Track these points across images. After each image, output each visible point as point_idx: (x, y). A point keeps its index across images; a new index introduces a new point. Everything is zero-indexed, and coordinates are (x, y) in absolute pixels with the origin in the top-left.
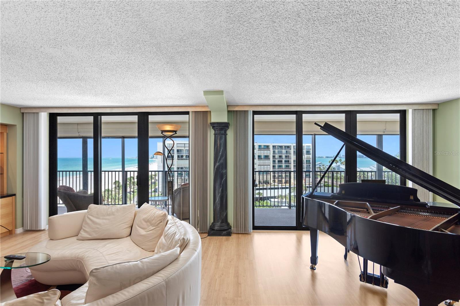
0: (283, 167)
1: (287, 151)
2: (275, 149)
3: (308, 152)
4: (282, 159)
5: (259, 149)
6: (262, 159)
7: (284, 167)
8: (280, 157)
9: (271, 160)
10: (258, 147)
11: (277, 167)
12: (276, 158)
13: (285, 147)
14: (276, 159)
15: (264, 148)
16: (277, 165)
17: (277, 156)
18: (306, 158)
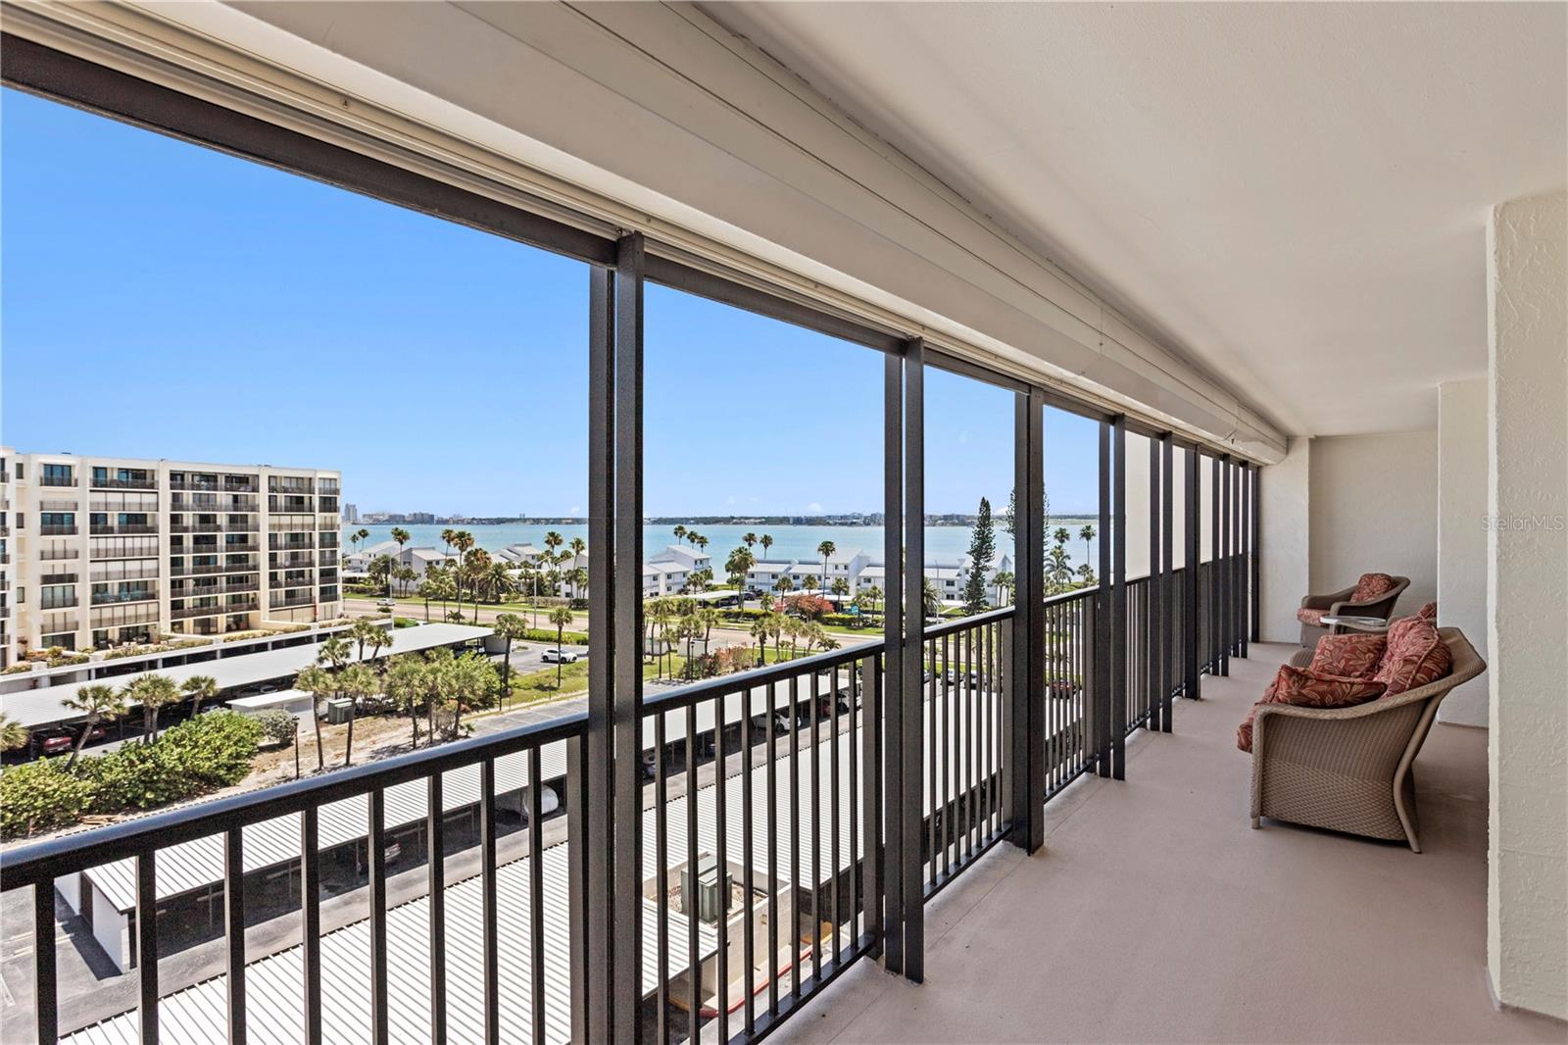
0: (219, 564)
1: (236, 499)
2: (182, 488)
3: (328, 501)
4: (218, 528)
5: (95, 485)
6: (110, 530)
7: (222, 562)
8: (205, 520)
9: (160, 535)
10: (90, 475)
11: (188, 564)
12: (185, 524)
13: (229, 478)
14: (186, 530)
15: (124, 480)
16: (188, 558)
17: (189, 518)
18: (320, 525)
